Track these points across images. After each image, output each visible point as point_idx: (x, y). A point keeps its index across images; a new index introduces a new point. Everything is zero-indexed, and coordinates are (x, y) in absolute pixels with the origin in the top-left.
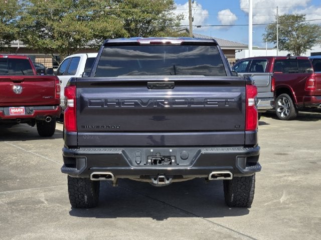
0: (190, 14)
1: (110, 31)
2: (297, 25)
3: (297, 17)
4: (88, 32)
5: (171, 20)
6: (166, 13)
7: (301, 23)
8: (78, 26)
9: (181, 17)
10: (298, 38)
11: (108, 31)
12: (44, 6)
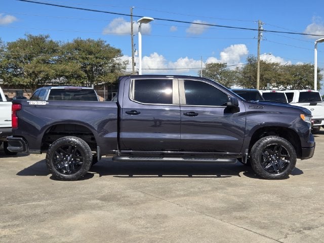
0: (133, 60)
1: (69, 72)
2: (220, 70)
3: (221, 65)
4: (52, 72)
5: (118, 64)
6: (115, 59)
7: (223, 69)
8: (43, 67)
9: (126, 63)
10: (221, 80)
11: (67, 72)
12: (17, 51)
